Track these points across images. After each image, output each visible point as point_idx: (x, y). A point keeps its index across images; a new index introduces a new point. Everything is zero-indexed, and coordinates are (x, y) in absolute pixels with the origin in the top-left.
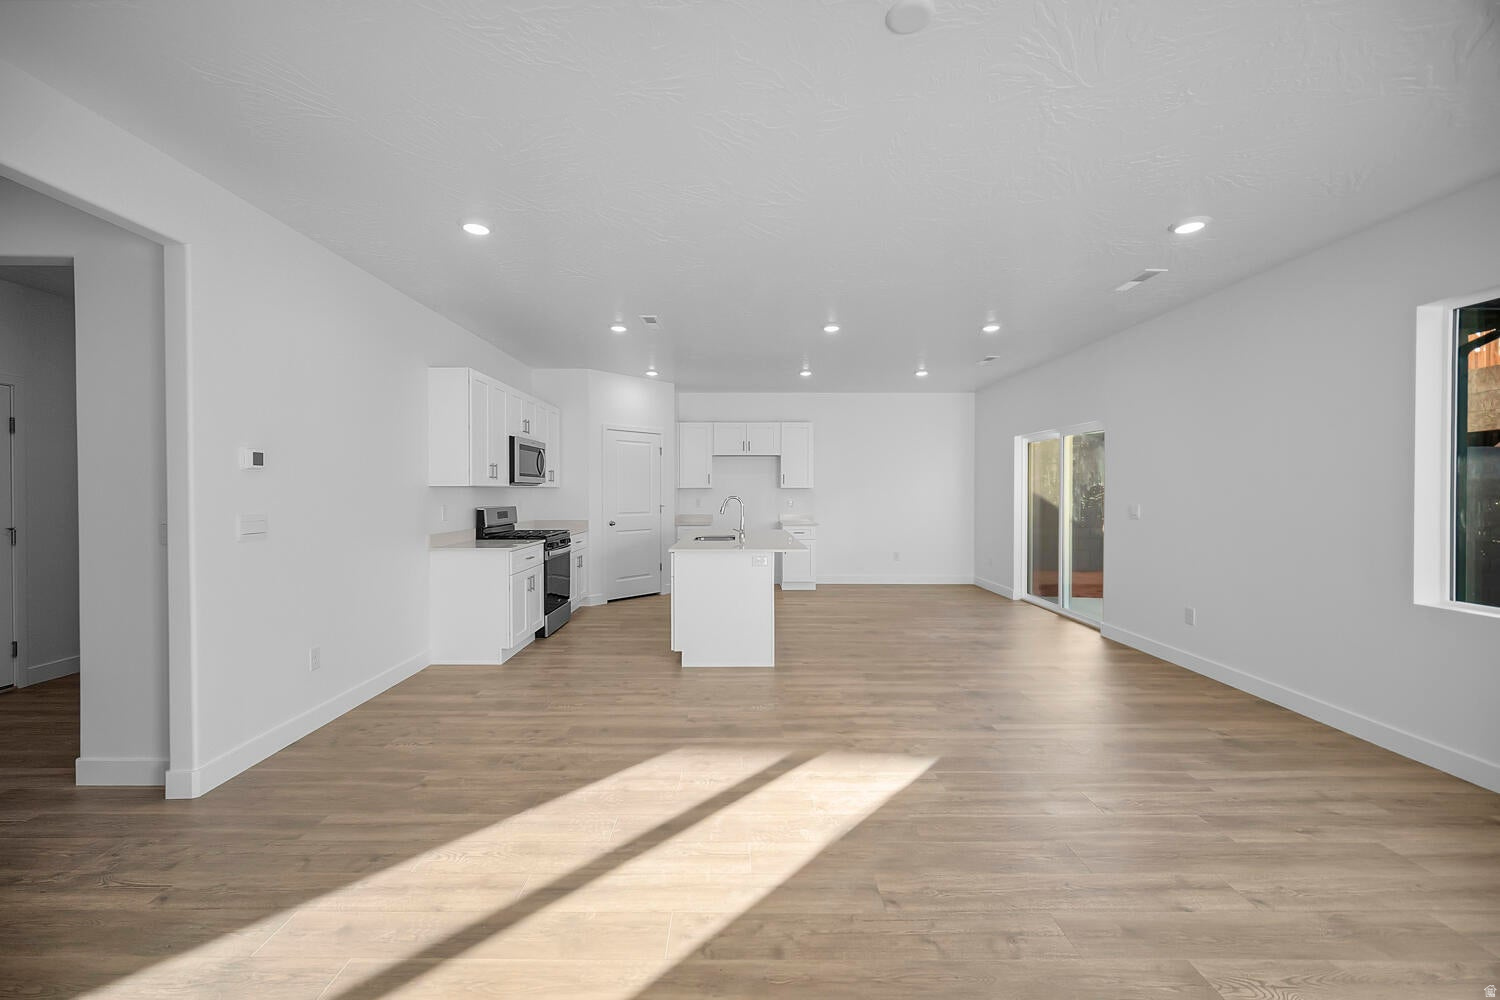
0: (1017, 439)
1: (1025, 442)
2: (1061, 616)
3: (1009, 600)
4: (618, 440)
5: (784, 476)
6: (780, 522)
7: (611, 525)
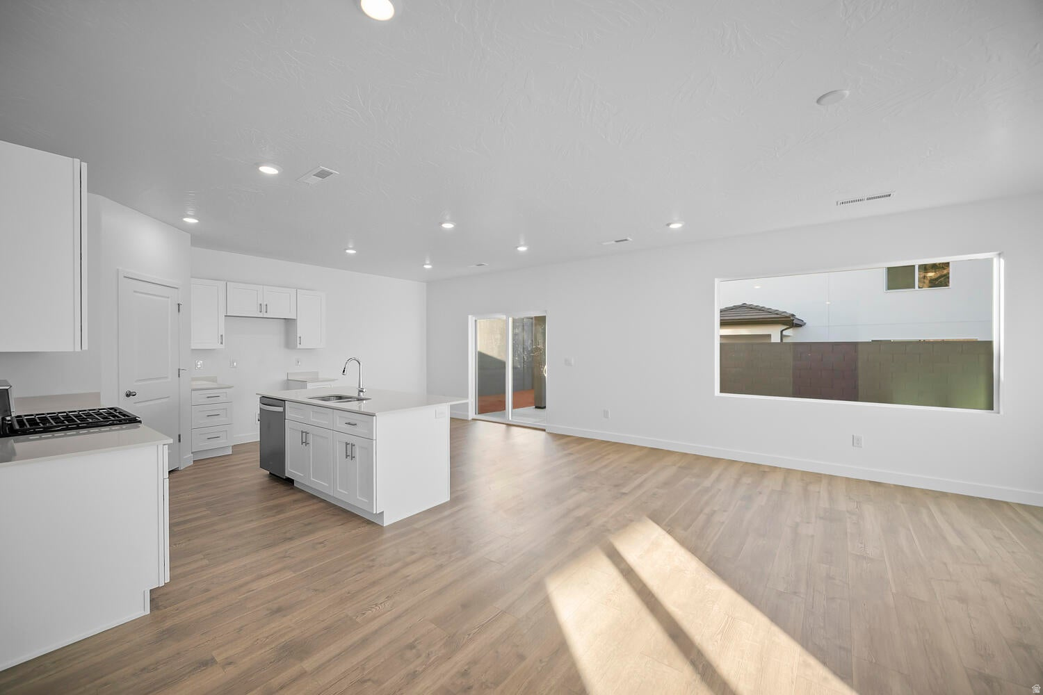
0: (470, 317)
1: (474, 319)
2: (507, 424)
3: (467, 421)
4: (135, 292)
5: (300, 338)
6: (288, 380)
7: (128, 395)
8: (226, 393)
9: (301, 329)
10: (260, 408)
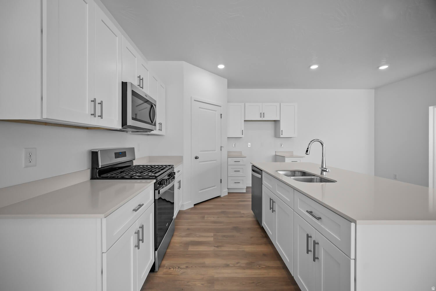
4: (200, 108)
5: (282, 131)
6: (276, 155)
7: (196, 158)
8: (243, 160)
9: (283, 126)
10: (252, 174)
